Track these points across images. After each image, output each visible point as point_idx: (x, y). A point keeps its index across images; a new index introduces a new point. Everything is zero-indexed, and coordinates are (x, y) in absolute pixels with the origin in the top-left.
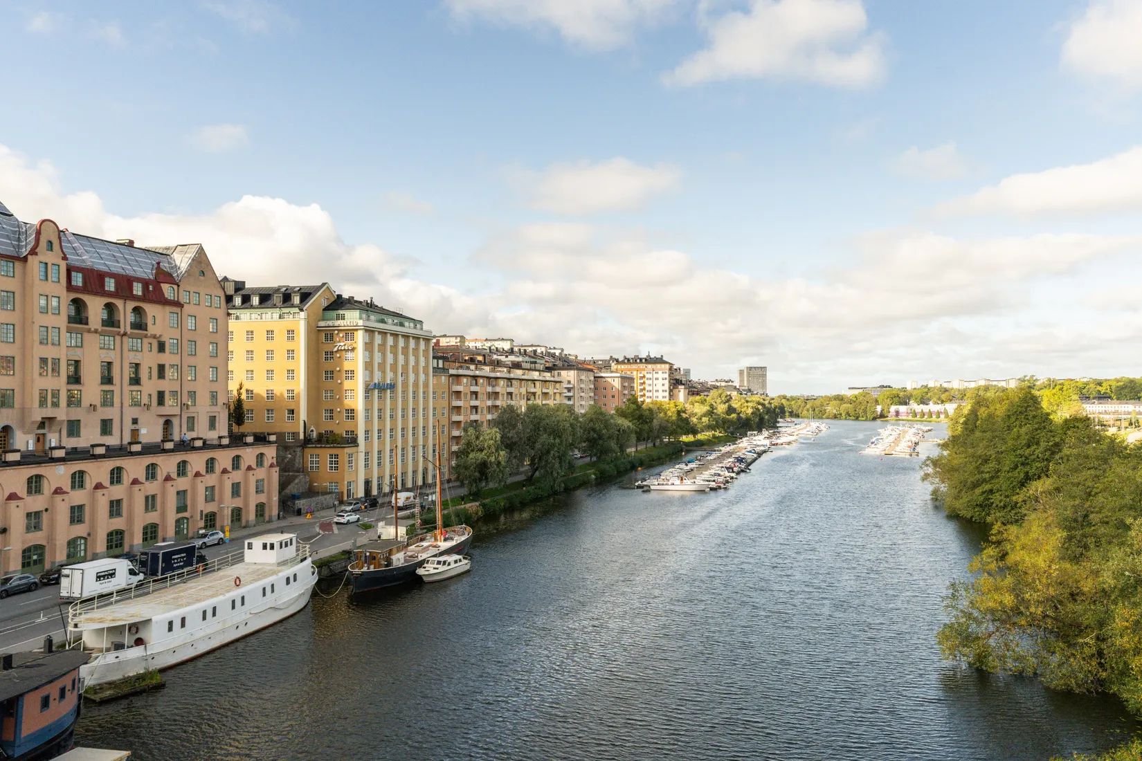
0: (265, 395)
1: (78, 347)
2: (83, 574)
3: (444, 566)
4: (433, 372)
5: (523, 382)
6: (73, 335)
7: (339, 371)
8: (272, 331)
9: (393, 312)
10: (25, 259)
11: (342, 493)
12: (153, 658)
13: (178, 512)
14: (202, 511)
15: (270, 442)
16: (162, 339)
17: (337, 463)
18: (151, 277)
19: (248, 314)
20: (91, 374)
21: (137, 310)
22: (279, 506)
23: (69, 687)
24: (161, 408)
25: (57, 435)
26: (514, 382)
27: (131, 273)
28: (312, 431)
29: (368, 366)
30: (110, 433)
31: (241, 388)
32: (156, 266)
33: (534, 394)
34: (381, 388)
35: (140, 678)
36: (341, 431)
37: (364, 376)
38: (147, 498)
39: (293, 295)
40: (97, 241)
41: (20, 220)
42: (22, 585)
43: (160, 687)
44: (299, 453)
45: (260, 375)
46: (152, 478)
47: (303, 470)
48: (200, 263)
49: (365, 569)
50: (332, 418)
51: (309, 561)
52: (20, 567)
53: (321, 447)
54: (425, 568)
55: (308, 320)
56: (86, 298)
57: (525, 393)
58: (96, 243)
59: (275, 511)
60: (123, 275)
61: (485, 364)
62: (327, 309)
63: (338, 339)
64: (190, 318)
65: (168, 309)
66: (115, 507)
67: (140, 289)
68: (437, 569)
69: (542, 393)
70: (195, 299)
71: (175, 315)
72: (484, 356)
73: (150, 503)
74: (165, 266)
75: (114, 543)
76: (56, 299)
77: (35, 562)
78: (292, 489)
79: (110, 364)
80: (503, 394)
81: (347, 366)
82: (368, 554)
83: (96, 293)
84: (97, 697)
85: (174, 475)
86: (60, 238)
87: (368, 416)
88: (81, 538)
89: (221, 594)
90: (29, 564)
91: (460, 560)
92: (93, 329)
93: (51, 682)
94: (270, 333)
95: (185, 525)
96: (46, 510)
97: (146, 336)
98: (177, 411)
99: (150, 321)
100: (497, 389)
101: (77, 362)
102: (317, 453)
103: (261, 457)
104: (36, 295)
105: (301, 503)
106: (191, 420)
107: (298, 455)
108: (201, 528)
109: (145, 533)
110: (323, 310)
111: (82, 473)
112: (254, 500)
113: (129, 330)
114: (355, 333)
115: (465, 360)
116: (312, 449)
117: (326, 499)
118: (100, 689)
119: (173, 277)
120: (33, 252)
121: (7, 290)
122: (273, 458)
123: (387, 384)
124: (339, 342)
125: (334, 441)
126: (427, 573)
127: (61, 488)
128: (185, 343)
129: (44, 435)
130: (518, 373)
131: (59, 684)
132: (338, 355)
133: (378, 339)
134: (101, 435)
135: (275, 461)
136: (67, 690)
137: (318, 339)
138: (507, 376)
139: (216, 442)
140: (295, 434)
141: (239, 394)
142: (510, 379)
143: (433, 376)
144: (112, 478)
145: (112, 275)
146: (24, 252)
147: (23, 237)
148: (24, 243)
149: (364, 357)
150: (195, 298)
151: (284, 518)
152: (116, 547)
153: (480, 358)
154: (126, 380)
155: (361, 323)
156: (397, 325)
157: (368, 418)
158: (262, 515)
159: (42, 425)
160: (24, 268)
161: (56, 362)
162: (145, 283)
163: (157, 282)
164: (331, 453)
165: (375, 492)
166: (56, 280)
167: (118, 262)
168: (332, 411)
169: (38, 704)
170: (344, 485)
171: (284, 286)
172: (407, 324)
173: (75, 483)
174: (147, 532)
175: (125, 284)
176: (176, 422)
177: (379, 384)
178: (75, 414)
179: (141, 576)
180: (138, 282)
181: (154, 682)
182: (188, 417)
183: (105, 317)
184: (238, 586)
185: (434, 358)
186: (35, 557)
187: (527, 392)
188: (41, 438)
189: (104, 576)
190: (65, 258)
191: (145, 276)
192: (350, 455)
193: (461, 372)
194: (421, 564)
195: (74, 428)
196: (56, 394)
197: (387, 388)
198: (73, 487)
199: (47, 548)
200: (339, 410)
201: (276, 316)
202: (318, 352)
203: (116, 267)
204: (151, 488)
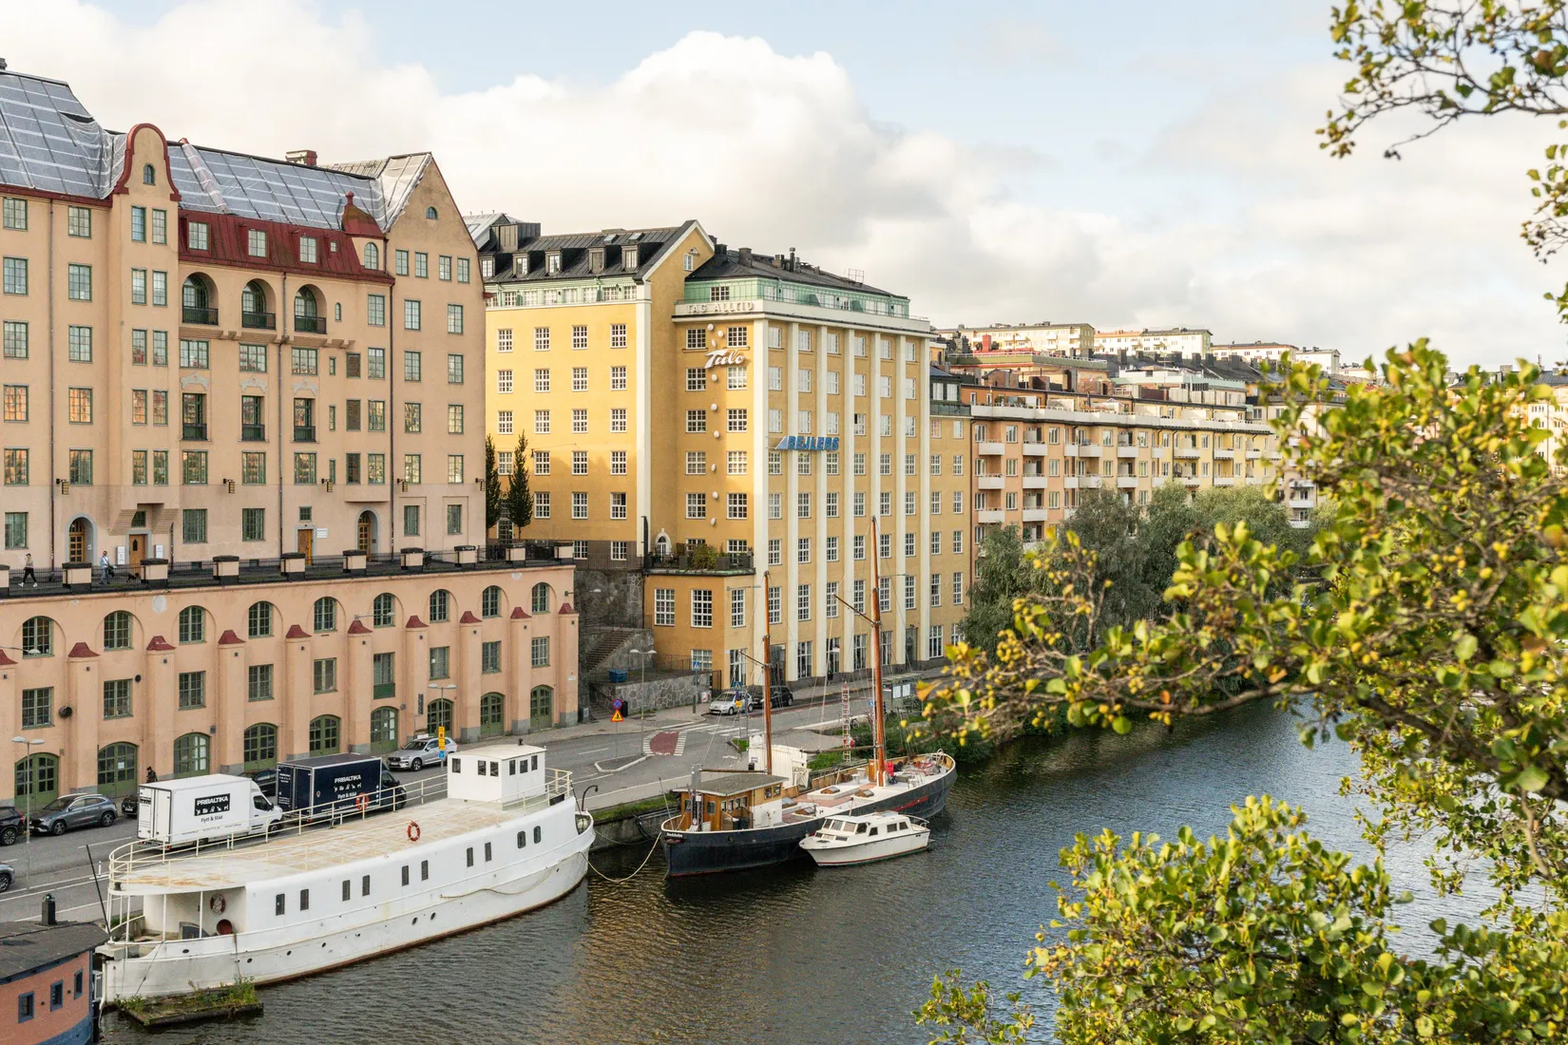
0: (571, 463)
1: (202, 367)
2: (171, 798)
3: (862, 835)
4: (932, 413)
5: (1164, 435)
6: (194, 345)
7: (716, 411)
8: (584, 328)
9: (842, 280)
10: (107, 203)
11: (720, 673)
12: (250, 960)
13: (376, 697)
14: (421, 697)
15: (560, 562)
16: (356, 350)
17: (708, 608)
18: (335, 226)
19: (540, 292)
20: (225, 420)
21: (307, 292)
22: (580, 695)
23: (69, 985)
24: (353, 487)
25: (166, 537)
26: (1138, 433)
27: (296, 219)
28: (662, 540)
29: (777, 400)
30: (260, 537)
31: (522, 448)
32: (345, 202)
33: (1193, 462)
34: (808, 447)
35: (224, 993)
36: (719, 541)
37: (768, 420)
38: (318, 665)
39: (624, 249)
40: (241, 159)
41: (103, 127)
42: (89, 813)
43: (252, 1014)
44: (633, 587)
45: (562, 421)
46: (327, 626)
47: (640, 623)
48: (429, 191)
49: (693, 830)
50: (702, 512)
51: (570, 802)
52: (94, 782)
53: (677, 575)
54: (820, 835)
55: (652, 301)
56: (215, 273)
57: (1169, 459)
58: (239, 163)
59: (572, 706)
60: (281, 224)
61: (1070, 391)
62: (694, 277)
63: (713, 343)
64: (409, 304)
65: (366, 288)
66: (259, 679)
67: (313, 250)
68: (845, 839)
69: (1215, 460)
70: (416, 266)
71: (379, 301)
72: (1068, 373)
73: (324, 675)
74: (361, 201)
75: (259, 749)
76: (159, 277)
77: (121, 774)
78: (614, 661)
79: (258, 400)
80: (1108, 463)
81: (733, 400)
82: (698, 799)
83: (231, 263)
84: (145, 1018)
85: (368, 622)
86: (166, 158)
87: (777, 509)
88: (201, 735)
89: (380, 854)
90: (110, 778)
91: (903, 826)
92: (226, 334)
93: (34, 971)
94: (580, 330)
95: (392, 722)
96: (138, 678)
97: (324, 345)
98: (381, 493)
99: (330, 314)
100: (1093, 451)
101: (200, 397)
102: (670, 588)
103: (541, 591)
104: (126, 269)
105: (627, 691)
106: (412, 514)
107: (632, 591)
108: (421, 731)
109: (314, 735)
110: (688, 279)
111: (198, 611)
112: (527, 679)
113: (292, 333)
114: (748, 327)
115: (1022, 385)
116: (661, 578)
117: (682, 686)
118: (157, 1005)
119: (375, 223)
120: (121, 189)
121: (79, 262)
122: (567, 594)
123: (821, 439)
124: (717, 348)
125: (704, 563)
126: (820, 846)
127: (161, 639)
128: (399, 356)
129: (144, 536)
130: (1152, 412)
131: (51, 977)
132: (714, 377)
133: (798, 339)
134: (244, 540)
135: (570, 600)
136: (64, 991)
137: (674, 341)
138: (1123, 420)
139: (452, 558)
140: (627, 546)
141: (520, 461)
142: (1128, 427)
143: (933, 420)
144: (252, 624)
145: (260, 225)
146: (107, 189)
147: (106, 161)
148: (107, 173)
149: (768, 380)
150: (418, 265)
151: (592, 720)
152: (263, 757)
153: (1058, 379)
154: (289, 433)
155: (759, 305)
156: (846, 308)
157: (777, 516)
158: (547, 711)
159: (139, 519)
160: (108, 219)
161: (161, 397)
162: (323, 238)
163: (345, 236)
164: (698, 588)
165: (792, 674)
166: (159, 239)
167: (274, 198)
168: (702, 497)
169: (14, 1010)
170: (722, 656)
171: (611, 231)
172: (869, 304)
173: (187, 630)
174: (318, 733)
175: (284, 239)
176: (382, 516)
177: (801, 439)
178: (200, 497)
179: (277, 813)
180: (308, 237)
181: (243, 1002)
182: (406, 508)
183: (250, 307)
184: (414, 840)
185: (934, 379)
186: (121, 766)
187: (1174, 458)
188: (139, 541)
189: (208, 807)
190: (176, 197)
191: (322, 224)
192: (737, 594)
193: (1001, 411)
194: (813, 828)
195: (195, 525)
196: (161, 461)
197: (820, 449)
198: (183, 638)
199: (140, 750)
200: (715, 495)
201: (592, 295)
202: (673, 368)
203: (271, 210)
204: (325, 645)
